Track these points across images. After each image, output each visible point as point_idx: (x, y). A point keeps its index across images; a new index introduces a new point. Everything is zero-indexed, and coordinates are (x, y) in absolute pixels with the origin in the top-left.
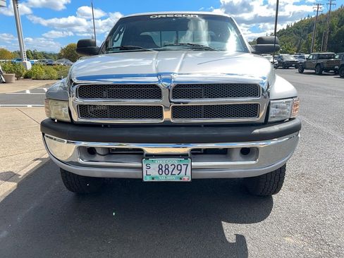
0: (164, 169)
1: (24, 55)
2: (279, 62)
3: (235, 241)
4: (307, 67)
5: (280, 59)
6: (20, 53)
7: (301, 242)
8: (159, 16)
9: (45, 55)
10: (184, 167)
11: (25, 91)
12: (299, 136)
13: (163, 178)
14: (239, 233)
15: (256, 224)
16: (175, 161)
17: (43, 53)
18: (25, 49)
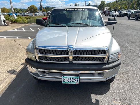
0: (70, 80)
1: (13, 10)
2: (120, 14)
3: (95, 102)
4: (132, 16)
5: (120, 12)
6: (11, 9)
7: (119, 103)
8: (69, 9)
9: (21, 10)
10: (77, 79)
11: (15, 30)
12: (120, 66)
13: (69, 83)
14: (97, 99)
15: (103, 95)
16: (74, 77)
17: (20, 9)
18: (13, 7)
